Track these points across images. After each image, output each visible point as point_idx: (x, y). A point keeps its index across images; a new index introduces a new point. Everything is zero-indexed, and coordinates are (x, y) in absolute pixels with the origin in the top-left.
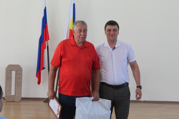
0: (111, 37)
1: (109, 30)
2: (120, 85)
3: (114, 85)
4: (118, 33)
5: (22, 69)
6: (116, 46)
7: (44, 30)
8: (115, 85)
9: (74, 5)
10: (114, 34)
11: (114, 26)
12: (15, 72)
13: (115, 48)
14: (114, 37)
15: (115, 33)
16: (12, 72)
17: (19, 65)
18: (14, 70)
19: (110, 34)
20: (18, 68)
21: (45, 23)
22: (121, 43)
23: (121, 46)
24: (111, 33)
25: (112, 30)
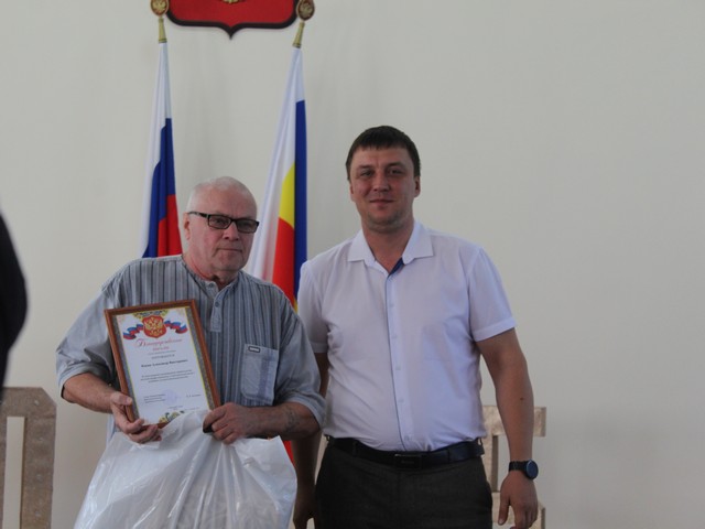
0: (375, 205)
1: (368, 172)
2: (429, 452)
3: (397, 452)
4: (418, 188)
5: (55, 409)
6: (407, 257)
7: (161, 223)
8: (406, 452)
9: (300, 107)
10: (390, 188)
11: (391, 150)
12: (22, 419)
13: (399, 265)
14: (390, 205)
15: (393, 186)
16: (5, 421)
17: (40, 391)
18: (16, 414)
19: (372, 192)
20: (36, 402)
21: (167, 195)
22: (433, 238)
23: (434, 255)
24: (376, 187)
25: (379, 171)
